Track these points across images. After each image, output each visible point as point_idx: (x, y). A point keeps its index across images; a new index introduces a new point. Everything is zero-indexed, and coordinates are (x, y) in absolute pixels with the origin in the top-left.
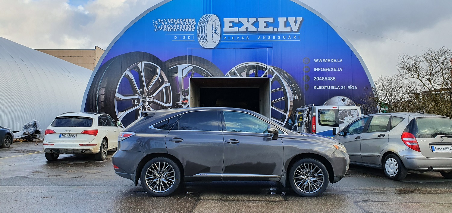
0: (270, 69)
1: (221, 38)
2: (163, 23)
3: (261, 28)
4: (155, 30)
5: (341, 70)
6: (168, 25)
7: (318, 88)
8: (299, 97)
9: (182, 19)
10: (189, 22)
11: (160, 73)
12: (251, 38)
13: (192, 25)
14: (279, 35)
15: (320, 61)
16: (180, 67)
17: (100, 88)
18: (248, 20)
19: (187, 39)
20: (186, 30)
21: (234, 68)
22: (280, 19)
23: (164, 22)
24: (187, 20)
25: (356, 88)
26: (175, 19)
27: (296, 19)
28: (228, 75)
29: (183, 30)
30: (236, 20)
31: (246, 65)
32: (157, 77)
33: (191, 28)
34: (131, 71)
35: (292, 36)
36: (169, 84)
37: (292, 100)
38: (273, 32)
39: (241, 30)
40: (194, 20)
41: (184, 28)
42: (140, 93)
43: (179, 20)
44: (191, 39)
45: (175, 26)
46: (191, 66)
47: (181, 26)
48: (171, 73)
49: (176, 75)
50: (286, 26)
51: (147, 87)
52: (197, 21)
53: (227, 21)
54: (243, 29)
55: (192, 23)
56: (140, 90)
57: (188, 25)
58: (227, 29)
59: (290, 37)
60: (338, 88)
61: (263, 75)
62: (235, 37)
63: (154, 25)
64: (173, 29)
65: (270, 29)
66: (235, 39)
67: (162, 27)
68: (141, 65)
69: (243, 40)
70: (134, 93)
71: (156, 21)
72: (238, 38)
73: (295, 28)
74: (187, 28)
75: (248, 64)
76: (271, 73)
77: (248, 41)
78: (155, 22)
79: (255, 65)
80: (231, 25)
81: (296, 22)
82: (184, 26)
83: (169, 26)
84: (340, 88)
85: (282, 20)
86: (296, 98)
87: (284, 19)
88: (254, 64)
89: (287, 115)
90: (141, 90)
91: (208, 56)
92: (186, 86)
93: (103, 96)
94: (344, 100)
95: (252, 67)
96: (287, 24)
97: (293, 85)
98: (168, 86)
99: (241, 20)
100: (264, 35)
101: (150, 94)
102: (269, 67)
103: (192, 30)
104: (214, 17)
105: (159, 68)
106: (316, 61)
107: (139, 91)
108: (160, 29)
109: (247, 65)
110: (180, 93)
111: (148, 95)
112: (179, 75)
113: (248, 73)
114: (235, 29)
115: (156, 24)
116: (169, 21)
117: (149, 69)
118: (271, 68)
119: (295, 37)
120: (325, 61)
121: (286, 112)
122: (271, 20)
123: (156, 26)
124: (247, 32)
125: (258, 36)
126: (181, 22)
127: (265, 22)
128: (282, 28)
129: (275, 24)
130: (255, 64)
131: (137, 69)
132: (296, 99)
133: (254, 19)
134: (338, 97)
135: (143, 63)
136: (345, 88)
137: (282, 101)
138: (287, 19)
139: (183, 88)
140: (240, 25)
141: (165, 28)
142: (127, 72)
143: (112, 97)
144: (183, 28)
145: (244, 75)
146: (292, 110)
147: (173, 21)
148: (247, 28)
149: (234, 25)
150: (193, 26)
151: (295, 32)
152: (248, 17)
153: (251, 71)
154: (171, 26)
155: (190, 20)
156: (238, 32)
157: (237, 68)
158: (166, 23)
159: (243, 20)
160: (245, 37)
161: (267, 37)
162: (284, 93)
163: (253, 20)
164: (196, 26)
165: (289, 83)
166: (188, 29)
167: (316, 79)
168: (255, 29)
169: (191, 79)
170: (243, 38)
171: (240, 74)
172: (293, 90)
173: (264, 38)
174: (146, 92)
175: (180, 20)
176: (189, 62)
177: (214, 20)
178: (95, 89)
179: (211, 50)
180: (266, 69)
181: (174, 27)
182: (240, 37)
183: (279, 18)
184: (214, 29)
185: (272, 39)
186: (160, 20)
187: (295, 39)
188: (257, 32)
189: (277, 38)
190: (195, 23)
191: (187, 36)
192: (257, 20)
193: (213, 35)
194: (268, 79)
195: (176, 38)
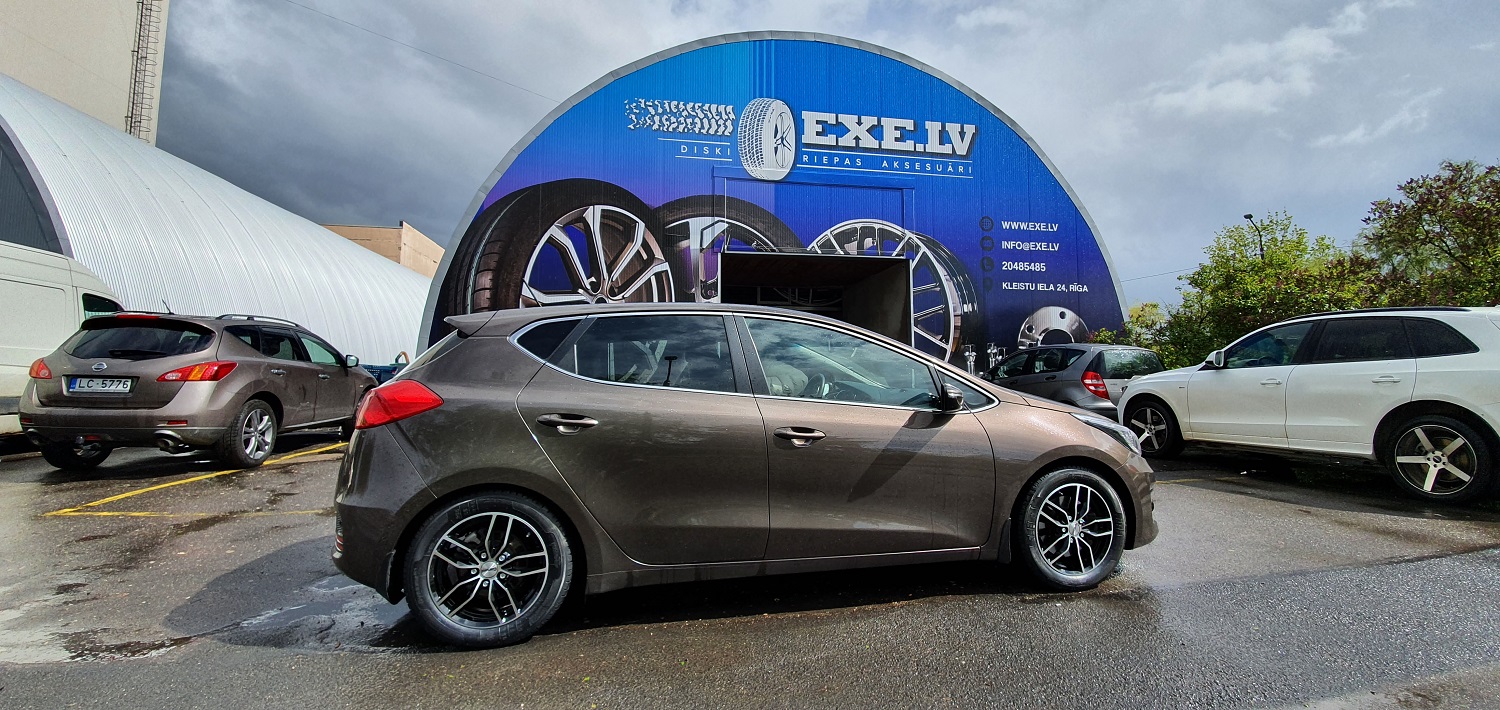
0: (910, 238)
1: (798, 159)
2: (651, 109)
3: (889, 142)
4: (631, 126)
5: (1056, 249)
6: (665, 117)
7: (1011, 286)
8: (973, 305)
9: (700, 105)
10: (719, 114)
11: (644, 239)
12: (866, 162)
13: (726, 120)
14: (928, 161)
15: (1015, 226)
16: (696, 224)
17: (477, 273)
18: (859, 119)
19: (712, 154)
20: (712, 132)
21: (829, 231)
22: (928, 124)
23: (655, 107)
24: (713, 107)
25: (1086, 289)
26: (682, 103)
27: (962, 128)
28: (815, 247)
29: (704, 131)
30: (830, 118)
31: (856, 225)
32: (636, 246)
33: (722, 128)
34: (566, 229)
35: (956, 167)
36: (666, 266)
37: (959, 312)
38: (915, 153)
39: (843, 142)
40: (730, 108)
41: (706, 126)
42: (589, 287)
43: (693, 107)
44: (723, 154)
45: (682, 119)
46: (723, 221)
47: (697, 120)
48: (670, 239)
49: (684, 244)
50: (941, 143)
51: (610, 273)
52: (737, 112)
53: (810, 118)
54: (847, 140)
55: (725, 117)
56: (590, 280)
57: (717, 121)
58: (810, 136)
59: (950, 169)
60: (1052, 287)
61: (895, 253)
62: (831, 157)
63: (629, 114)
64: (678, 127)
65: (908, 145)
66: (831, 163)
67: (649, 121)
68: (593, 215)
69: (848, 166)
70: (574, 286)
71: (635, 104)
72: (836, 160)
73: (962, 149)
74: (714, 127)
75: (861, 225)
76: (911, 249)
77: (859, 168)
78: (630, 108)
79: (877, 227)
80: (819, 128)
81: (962, 134)
82: (705, 121)
83: (667, 120)
84: (1056, 288)
85: (933, 128)
86: (967, 308)
87: (938, 126)
88: (874, 225)
89: (949, 348)
90: (593, 279)
91: (766, 200)
92: (710, 273)
93: (487, 294)
94: (1062, 315)
95: (868, 232)
96: (944, 138)
97: (960, 279)
98: (663, 272)
99: (843, 118)
100: (896, 159)
101: (616, 290)
102: (909, 234)
103: (726, 133)
104: (778, 106)
105: (641, 226)
106: (1006, 225)
107: (587, 283)
108: (644, 124)
109: (859, 226)
110: (696, 291)
111: (612, 293)
112: (693, 244)
113: (860, 246)
114: (830, 140)
115: (635, 111)
116: (667, 105)
117: (616, 225)
118: (914, 237)
119: (961, 169)
120: (1023, 226)
121: (947, 342)
122: (909, 125)
123: (634, 117)
124: (857, 148)
125: (883, 159)
126: (699, 111)
127: (896, 128)
128: (933, 145)
129: (920, 135)
130: (878, 225)
131: (581, 225)
132: (966, 310)
133: (873, 121)
134: (1051, 308)
135: (599, 208)
136: (1064, 288)
137: (936, 315)
138: (943, 127)
139: (702, 277)
140: (840, 129)
141: (657, 122)
142: (555, 232)
143: (512, 295)
144: (702, 127)
145: (852, 249)
146: (959, 338)
147: (677, 107)
148: (857, 139)
149: (826, 129)
150: (729, 123)
151: (961, 157)
152: (860, 113)
153: (868, 242)
154: (673, 119)
155: (722, 108)
156: (837, 147)
157: (836, 232)
158: (660, 110)
159: (848, 120)
160: (853, 159)
161: (902, 162)
162: (942, 297)
163: (869, 121)
164: (735, 123)
165: (952, 274)
166: (716, 131)
167: (1007, 266)
168: (875, 144)
169: (723, 255)
170: (847, 161)
171: (842, 248)
172: (962, 291)
173: (895, 164)
174: (606, 285)
175: (697, 107)
176: (718, 212)
177: (777, 113)
178: (464, 273)
179: (773, 185)
180: (901, 239)
181: (680, 123)
182: (842, 158)
183: (927, 122)
184: (779, 136)
185: (912, 169)
186: (643, 101)
187: (961, 174)
188: (880, 150)
189: (923, 168)
190: (732, 116)
191: (712, 148)
192: (879, 121)
193: (776, 149)
194: (906, 262)
195: (684, 149)
